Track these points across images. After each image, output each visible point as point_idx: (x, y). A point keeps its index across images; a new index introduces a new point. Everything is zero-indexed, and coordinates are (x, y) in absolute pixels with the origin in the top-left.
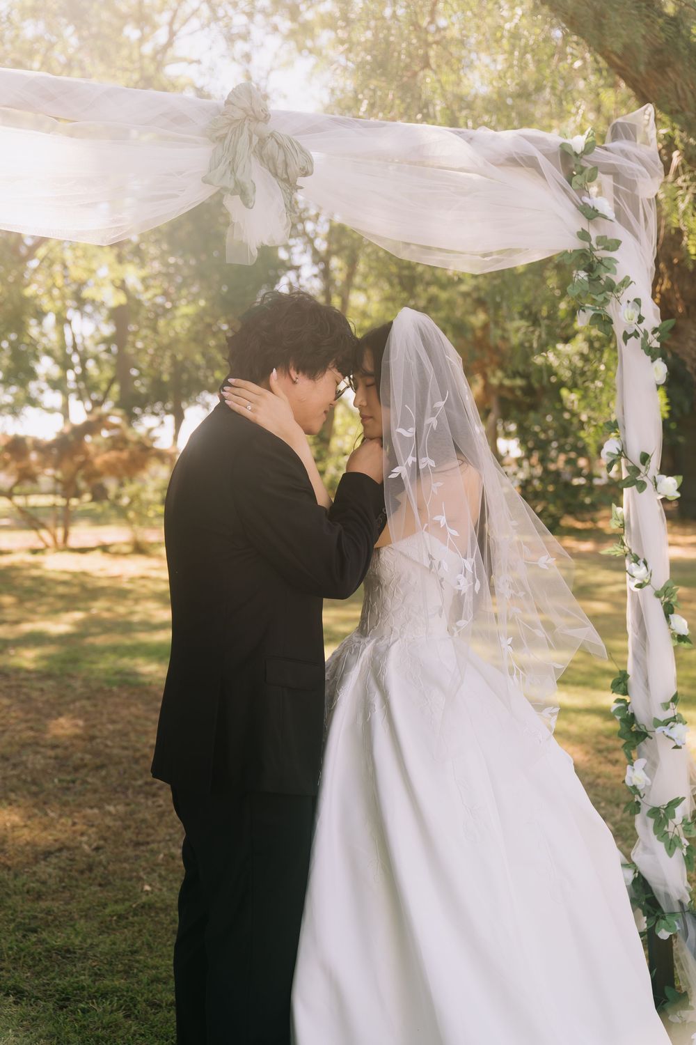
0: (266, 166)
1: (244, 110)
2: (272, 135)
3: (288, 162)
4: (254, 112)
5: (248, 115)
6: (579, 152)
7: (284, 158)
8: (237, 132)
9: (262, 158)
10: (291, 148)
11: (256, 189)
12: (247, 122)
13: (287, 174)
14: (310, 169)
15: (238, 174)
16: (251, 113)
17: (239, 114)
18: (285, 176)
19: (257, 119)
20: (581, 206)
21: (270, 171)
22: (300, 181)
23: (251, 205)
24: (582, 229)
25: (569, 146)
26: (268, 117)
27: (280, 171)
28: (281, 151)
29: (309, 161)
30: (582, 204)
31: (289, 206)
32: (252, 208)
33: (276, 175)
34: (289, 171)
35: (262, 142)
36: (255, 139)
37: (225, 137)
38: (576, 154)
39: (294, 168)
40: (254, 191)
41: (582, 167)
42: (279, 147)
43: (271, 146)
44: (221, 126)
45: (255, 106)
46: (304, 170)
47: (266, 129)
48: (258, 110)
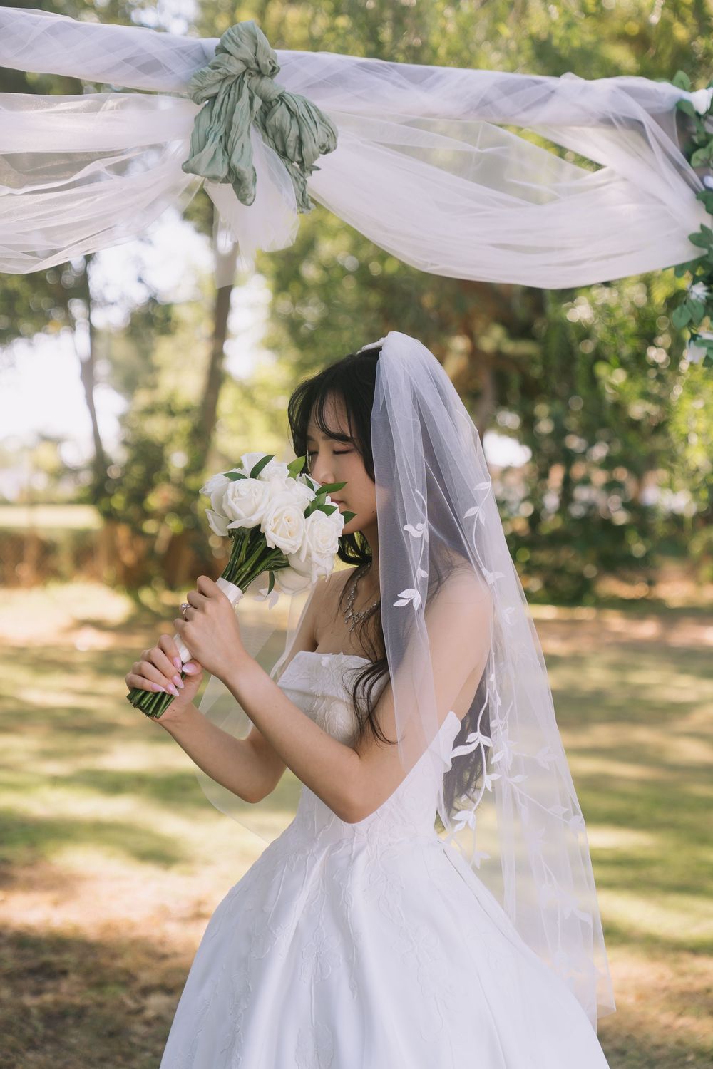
0: (270, 141)
1: (245, 62)
2: (281, 98)
3: (303, 137)
4: (258, 65)
5: (248, 68)
6: (702, 110)
7: (297, 132)
8: (232, 92)
9: (264, 128)
10: (307, 117)
11: (257, 177)
12: (246, 78)
13: (301, 154)
14: (332, 147)
15: (233, 158)
16: (254, 66)
17: (236, 68)
18: (297, 158)
19: (260, 73)
20: (702, 192)
21: (277, 149)
22: (318, 161)
23: (249, 200)
24: (703, 227)
25: (689, 104)
26: (276, 71)
27: (290, 151)
28: (294, 122)
29: (332, 135)
30: (703, 189)
31: (300, 200)
32: (250, 205)
33: (284, 154)
34: (304, 151)
35: (268, 107)
36: (258, 103)
37: (214, 98)
38: (698, 114)
39: (310, 147)
40: (255, 181)
41: (707, 134)
42: (292, 117)
43: (280, 114)
44: (209, 83)
45: (261, 58)
46: (324, 146)
47: (273, 87)
48: (264, 62)
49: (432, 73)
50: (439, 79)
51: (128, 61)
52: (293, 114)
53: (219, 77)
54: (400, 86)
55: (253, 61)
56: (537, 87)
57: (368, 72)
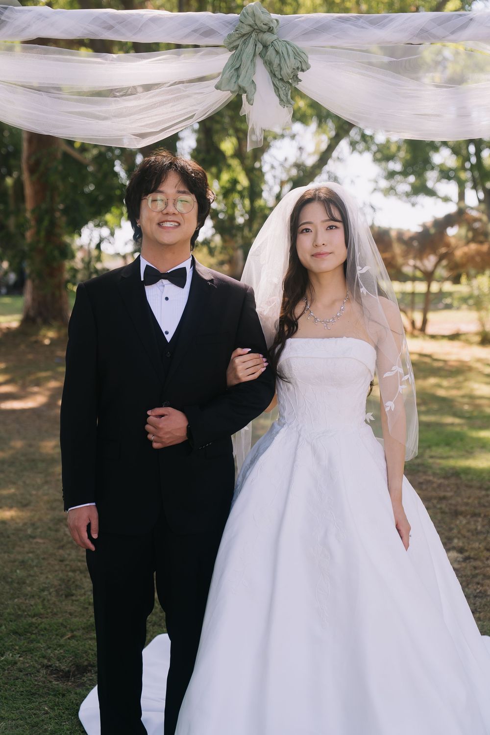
0: (269, 68)
1: (250, 25)
2: (272, 44)
3: (281, 65)
4: (258, 26)
5: (253, 29)
7: (279, 62)
8: (247, 43)
9: (265, 61)
10: (285, 52)
12: (253, 35)
13: (281, 75)
14: (304, 67)
15: (240, 80)
16: (256, 27)
17: (247, 29)
18: (280, 77)
19: (262, 31)
22: (300, 75)
23: (252, 102)
26: (271, 29)
27: (277, 73)
28: (278, 56)
29: (305, 62)
31: (284, 100)
32: (252, 105)
34: (282, 73)
35: (265, 49)
36: (260, 47)
37: (238, 47)
39: (287, 71)
42: (276, 54)
43: (271, 52)
44: (234, 39)
45: (258, 22)
46: (298, 68)
47: (268, 37)
48: (260, 25)
49: (387, 17)
50: (391, 20)
51: (195, 31)
52: (277, 52)
53: (237, 36)
54: (363, 27)
55: (254, 25)
56: (461, 18)
57: (343, 22)
